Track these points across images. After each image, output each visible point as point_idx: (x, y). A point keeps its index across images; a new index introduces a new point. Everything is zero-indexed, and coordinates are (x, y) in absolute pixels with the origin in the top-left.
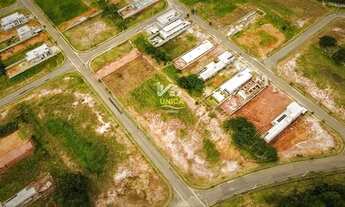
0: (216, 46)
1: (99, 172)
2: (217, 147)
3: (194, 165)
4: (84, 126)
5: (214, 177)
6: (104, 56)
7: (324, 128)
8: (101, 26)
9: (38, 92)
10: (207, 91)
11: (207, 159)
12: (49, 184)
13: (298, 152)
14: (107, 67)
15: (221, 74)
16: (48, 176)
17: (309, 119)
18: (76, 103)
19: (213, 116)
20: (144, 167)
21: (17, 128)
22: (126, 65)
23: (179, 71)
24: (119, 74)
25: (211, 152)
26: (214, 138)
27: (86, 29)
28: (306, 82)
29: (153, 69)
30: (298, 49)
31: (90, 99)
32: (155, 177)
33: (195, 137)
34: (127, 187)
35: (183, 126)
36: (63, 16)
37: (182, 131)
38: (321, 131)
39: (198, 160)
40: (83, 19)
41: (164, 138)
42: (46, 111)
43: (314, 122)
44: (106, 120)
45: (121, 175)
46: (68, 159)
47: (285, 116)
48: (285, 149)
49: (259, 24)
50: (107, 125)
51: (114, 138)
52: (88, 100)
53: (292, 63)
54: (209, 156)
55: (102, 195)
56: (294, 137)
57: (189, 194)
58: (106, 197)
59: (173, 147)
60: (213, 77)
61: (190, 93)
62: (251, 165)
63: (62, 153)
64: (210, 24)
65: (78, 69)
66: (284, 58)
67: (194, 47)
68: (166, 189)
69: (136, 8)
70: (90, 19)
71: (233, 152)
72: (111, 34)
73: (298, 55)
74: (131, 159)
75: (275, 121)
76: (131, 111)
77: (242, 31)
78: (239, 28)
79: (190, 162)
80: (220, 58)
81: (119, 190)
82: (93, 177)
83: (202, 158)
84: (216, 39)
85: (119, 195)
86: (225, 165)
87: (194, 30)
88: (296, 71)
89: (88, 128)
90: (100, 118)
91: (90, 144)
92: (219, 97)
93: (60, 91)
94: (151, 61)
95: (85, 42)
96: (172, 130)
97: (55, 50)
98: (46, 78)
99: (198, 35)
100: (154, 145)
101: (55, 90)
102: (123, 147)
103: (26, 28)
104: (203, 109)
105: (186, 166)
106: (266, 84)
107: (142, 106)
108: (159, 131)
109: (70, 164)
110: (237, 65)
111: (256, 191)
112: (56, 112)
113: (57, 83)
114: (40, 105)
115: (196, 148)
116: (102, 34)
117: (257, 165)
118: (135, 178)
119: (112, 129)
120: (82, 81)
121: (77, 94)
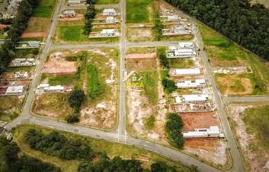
0: (202, 74)
1: (93, 98)
2: (155, 123)
3: (136, 123)
4: (103, 75)
5: (142, 135)
6: (137, 49)
7: (226, 153)
8: (148, 33)
9: (95, 49)
10: (175, 94)
11: (145, 125)
12: (71, 90)
13: (197, 153)
14: (134, 55)
15: (191, 90)
16: (73, 87)
17: (221, 142)
18: (107, 64)
19: (166, 107)
20: (113, 109)
21: (76, 60)
22: (144, 59)
23: (168, 76)
24: (137, 61)
25: (150, 123)
26: (158, 118)
27: (140, 31)
28: (241, 123)
29: (156, 68)
30: (254, 103)
32: (115, 116)
33: (149, 111)
34: (99, 112)
35: (148, 103)
36: (134, 20)
37: (145, 105)
38: (223, 152)
39: (141, 122)
40: (142, 25)
41: (133, 103)
42: (92, 60)
43: (223, 146)
44: (114, 78)
45: (101, 105)
46: (85, 85)
47: (206, 130)
48: (192, 147)
49: (241, 76)
50: (113, 81)
51: (111, 88)
52: (114, 65)
53: (242, 109)
54: (148, 124)
55: (87, 108)
56: (203, 145)
57: (123, 133)
58: (88, 110)
59: (134, 109)
60: (184, 89)
61: (164, 89)
62: (165, 142)
63: (85, 81)
64: (209, 60)
65: (120, 49)
66: (239, 103)
67: (188, 68)
68: (115, 124)
69: (173, 32)
70: (145, 27)
71: (162, 130)
72: (149, 39)
73: (251, 106)
74: (111, 102)
75: (198, 130)
77: (226, 75)
78: (225, 72)
79: (136, 121)
80: (196, 81)
81: (95, 111)
82: (89, 99)
83: (143, 122)
84: (205, 71)
85: (93, 113)
86: (152, 133)
87: (197, 59)
88: (240, 114)
89: (104, 77)
90: (112, 76)
91: (99, 84)
92: (178, 100)
93: (105, 54)
94: (158, 63)
95: (134, 37)
96: (140, 101)
97: (117, 34)
98: (103, 45)
99: (197, 63)
100: (126, 103)
101: (103, 53)
102: (111, 94)
103: (112, 18)
104: (165, 101)
105: (132, 121)
106: (213, 109)
108: (133, 98)
110: (204, 91)
111: (156, 154)
112: (96, 63)
113: (106, 50)
114: (92, 56)
115: (145, 116)
116: (145, 37)
117: (168, 144)
118: (106, 111)
119: (113, 84)
120: (117, 55)
121: (111, 60)
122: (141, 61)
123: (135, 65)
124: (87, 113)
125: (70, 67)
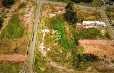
2: (19, 6)
14: (16, 60)
18: (49, 49)
31: (40, 47)
33: (21, 11)
42: (66, 55)
44: (42, 33)
45: (53, 15)
46: (67, 29)
50: (43, 31)
51: (45, 25)
52: (42, 47)
55: (62, 14)
63: (68, 32)
74: (46, 17)
76: (30, 30)
79: (30, 7)
81: (56, 12)
85: (57, 11)
90: (44, 35)
93: (52, 63)
96: (24, 17)
100: (35, 16)
101: (54, 65)
102: (45, 21)
107: (23, 30)
109: (67, 27)
112: (61, 51)
113: (50, 70)
114: (67, 61)
115: (24, 9)
118: (49, 12)
119: (43, 28)
120: (36, 61)
121: (45, 54)
122: (10, 51)
123: (19, 45)
124: (61, 12)
125: (88, 45)
